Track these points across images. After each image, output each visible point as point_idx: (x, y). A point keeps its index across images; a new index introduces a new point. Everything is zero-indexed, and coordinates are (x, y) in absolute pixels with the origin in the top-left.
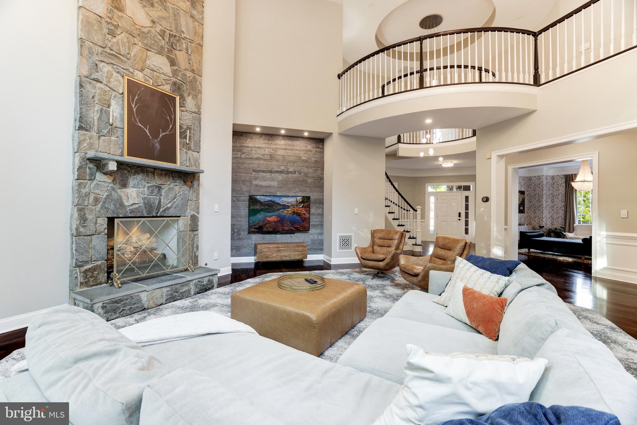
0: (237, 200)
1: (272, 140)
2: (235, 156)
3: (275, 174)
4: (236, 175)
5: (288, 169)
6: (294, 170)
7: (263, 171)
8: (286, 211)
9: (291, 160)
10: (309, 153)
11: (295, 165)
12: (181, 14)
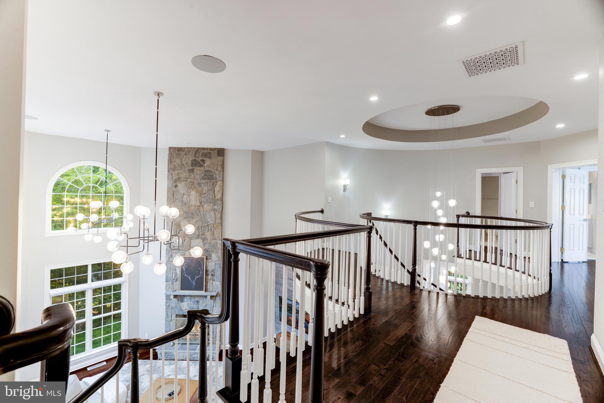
12: (207, 213)
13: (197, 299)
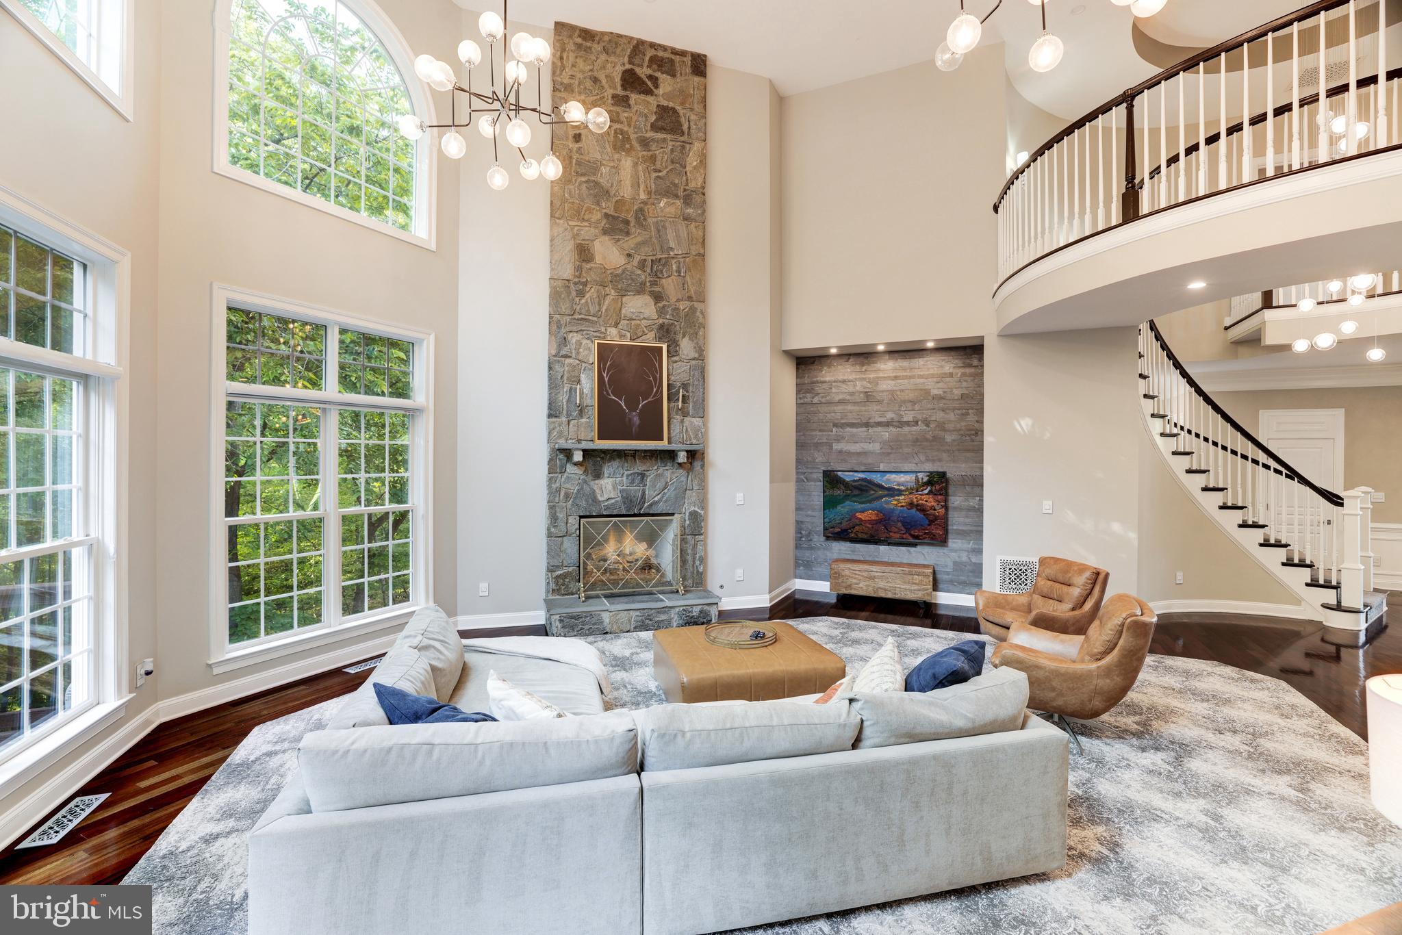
0: (806, 479)
1: (869, 364)
2: (802, 401)
3: (876, 429)
4: (804, 435)
5: (902, 417)
6: (913, 417)
7: (852, 425)
8: (896, 500)
9: (907, 398)
10: (948, 379)
11: (917, 407)
12: (666, 224)
13: (639, 467)
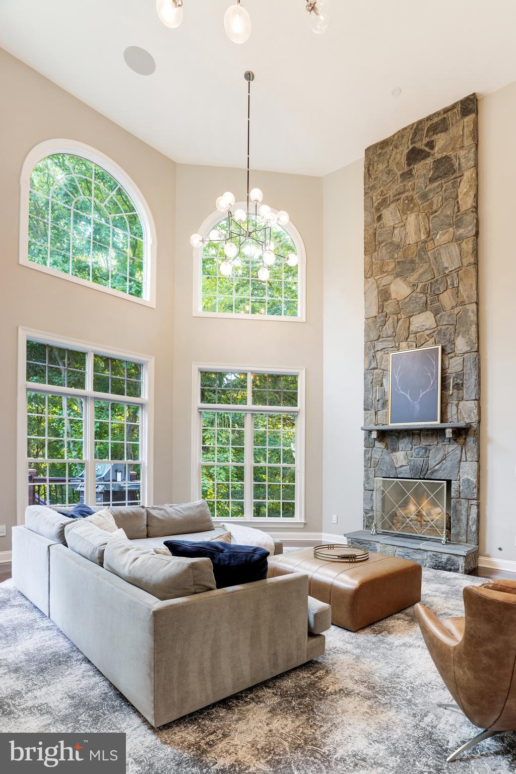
12: (442, 251)
13: (424, 443)
